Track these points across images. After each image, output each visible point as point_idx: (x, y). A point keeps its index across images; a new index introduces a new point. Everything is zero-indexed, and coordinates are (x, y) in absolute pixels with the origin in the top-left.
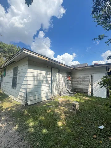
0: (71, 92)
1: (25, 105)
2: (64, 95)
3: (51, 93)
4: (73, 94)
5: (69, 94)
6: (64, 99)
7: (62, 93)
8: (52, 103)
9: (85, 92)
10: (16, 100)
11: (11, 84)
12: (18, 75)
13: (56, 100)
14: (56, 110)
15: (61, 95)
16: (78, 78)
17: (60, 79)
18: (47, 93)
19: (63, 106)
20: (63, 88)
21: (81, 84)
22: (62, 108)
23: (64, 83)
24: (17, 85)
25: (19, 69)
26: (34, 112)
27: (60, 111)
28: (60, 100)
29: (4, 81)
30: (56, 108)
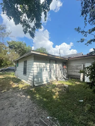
0: (66, 78)
1: (33, 86)
2: (61, 80)
3: (50, 79)
4: (68, 79)
5: (64, 80)
6: (60, 83)
7: (59, 79)
8: (50, 86)
9: (78, 78)
10: (27, 83)
11: (23, 72)
12: (27, 66)
13: (53, 83)
14: (53, 90)
15: (57, 80)
16: (72, 66)
17: (57, 68)
18: (47, 79)
19: (58, 88)
20: (59, 75)
21: (75, 72)
22: (57, 89)
23: (60, 71)
24: (27, 73)
25: (28, 62)
26: (39, 91)
27: (56, 91)
28: (57, 83)
29: (17, 70)
30: (54, 89)
